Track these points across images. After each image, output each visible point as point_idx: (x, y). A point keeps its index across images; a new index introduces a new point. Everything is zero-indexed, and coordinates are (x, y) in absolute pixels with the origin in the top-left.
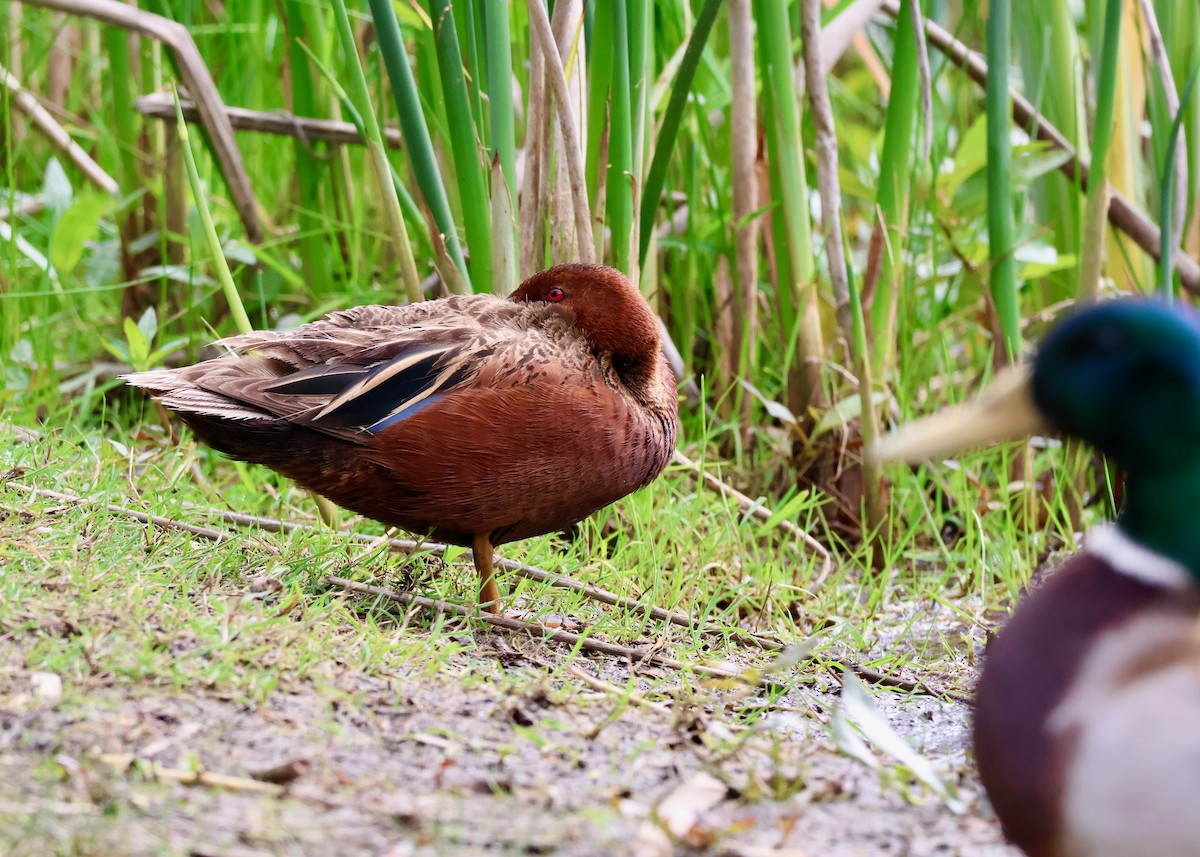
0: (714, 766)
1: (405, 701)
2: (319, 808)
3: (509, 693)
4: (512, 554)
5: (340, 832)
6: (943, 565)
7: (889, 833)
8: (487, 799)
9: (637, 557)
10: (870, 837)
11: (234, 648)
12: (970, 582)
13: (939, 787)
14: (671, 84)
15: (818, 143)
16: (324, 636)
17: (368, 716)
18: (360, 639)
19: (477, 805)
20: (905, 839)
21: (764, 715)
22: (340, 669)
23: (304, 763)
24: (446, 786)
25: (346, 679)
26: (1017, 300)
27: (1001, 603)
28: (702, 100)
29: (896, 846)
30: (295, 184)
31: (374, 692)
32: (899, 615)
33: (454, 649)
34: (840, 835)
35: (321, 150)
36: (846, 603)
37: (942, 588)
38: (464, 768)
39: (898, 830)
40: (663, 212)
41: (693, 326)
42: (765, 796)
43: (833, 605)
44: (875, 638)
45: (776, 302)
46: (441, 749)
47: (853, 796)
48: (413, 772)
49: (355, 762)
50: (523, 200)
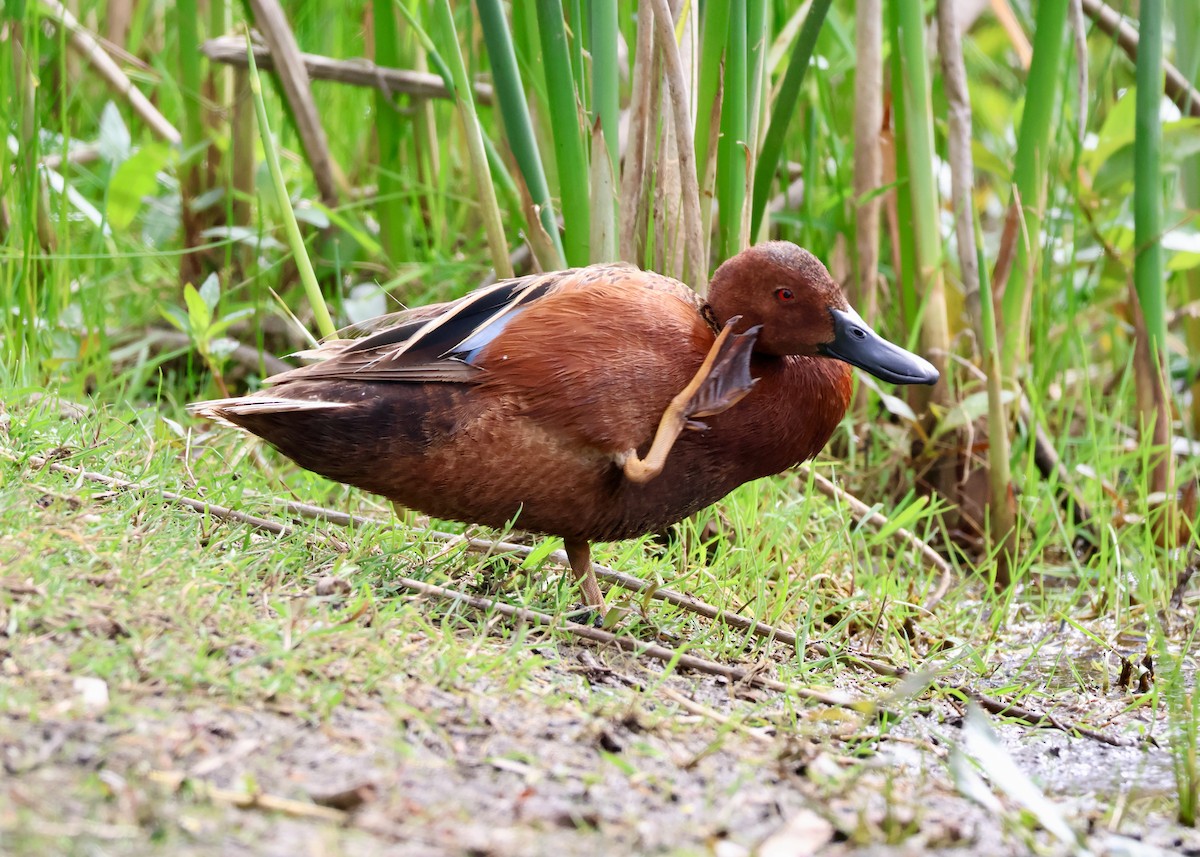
0: (819, 803)
1: (482, 720)
3: (597, 714)
6: (1075, 583)
8: (569, 834)
9: (738, 565)
11: (296, 657)
12: (1103, 602)
13: (1068, 836)
14: (789, 48)
15: (950, 113)
16: (395, 645)
17: (440, 737)
18: (434, 649)
19: (560, 840)
21: (875, 746)
22: (411, 683)
23: (371, 787)
24: (526, 818)
25: (418, 694)
26: (1164, 288)
27: (1136, 627)
28: (822, 63)
30: (374, 139)
31: (449, 709)
32: (1024, 636)
33: (536, 663)
35: (404, 103)
36: (966, 621)
37: (1072, 607)
38: (546, 798)
40: (776, 184)
42: (875, 839)
43: (951, 623)
44: (998, 662)
45: (897, 286)
46: (521, 776)
47: (972, 843)
48: (490, 800)
49: (426, 788)
50: (626, 168)
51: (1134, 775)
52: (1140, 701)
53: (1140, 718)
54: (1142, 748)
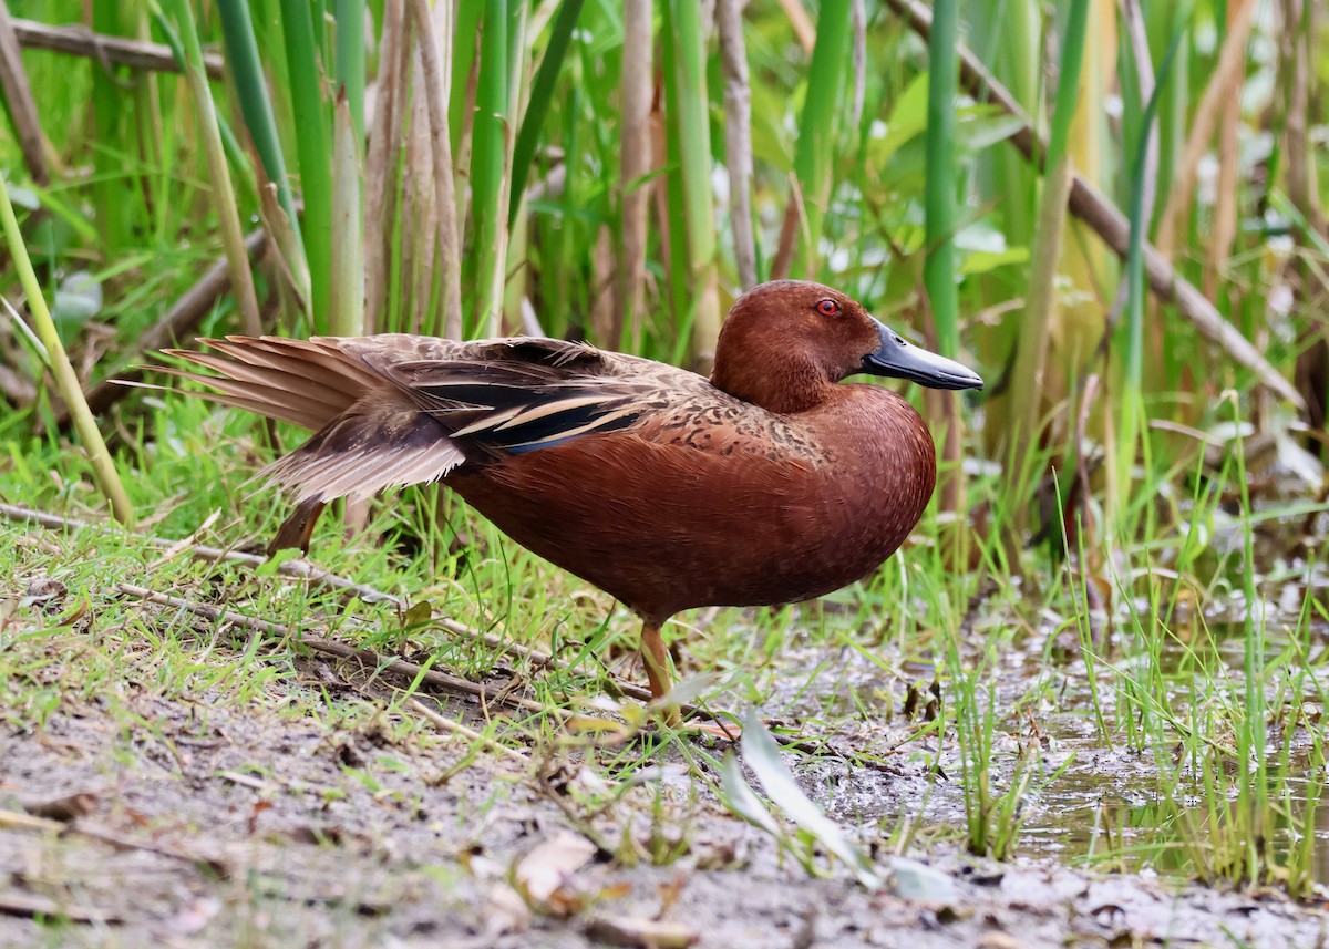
0: (583, 825)
1: (211, 731)
2: (110, 850)
3: (337, 728)
4: (340, 568)
5: (133, 878)
6: (854, 609)
7: (788, 910)
8: (311, 849)
9: (490, 579)
10: (765, 913)
11: (8, 660)
12: (886, 628)
13: (850, 858)
14: (552, 19)
15: (727, 95)
16: (114, 653)
17: (168, 748)
18: (157, 658)
19: (299, 854)
20: (808, 917)
21: (638, 770)
22: (134, 692)
23: (91, 797)
24: (261, 832)
25: (142, 702)
26: (953, 299)
27: (922, 655)
28: (588, 37)
29: (796, 925)
30: (89, 117)
31: (175, 719)
32: (802, 663)
33: (269, 675)
34: (729, 909)
35: (124, 75)
36: (737, 647)
37: (853, 633)
38: (282, 813)
39: (798, 907)
40: (534, 170)
41: (565, 309)
42: (642, 860)
43: (721, 648)
44: (771, 689)
45: (666, 285)
46: (255, 789)
47: (746, 866)
48: (222, 815)
49: (150, 800)
50: (372, 144)
51: (919, 805)
52: (926, 730)
53: (926, 748)
54: (927, 778)
